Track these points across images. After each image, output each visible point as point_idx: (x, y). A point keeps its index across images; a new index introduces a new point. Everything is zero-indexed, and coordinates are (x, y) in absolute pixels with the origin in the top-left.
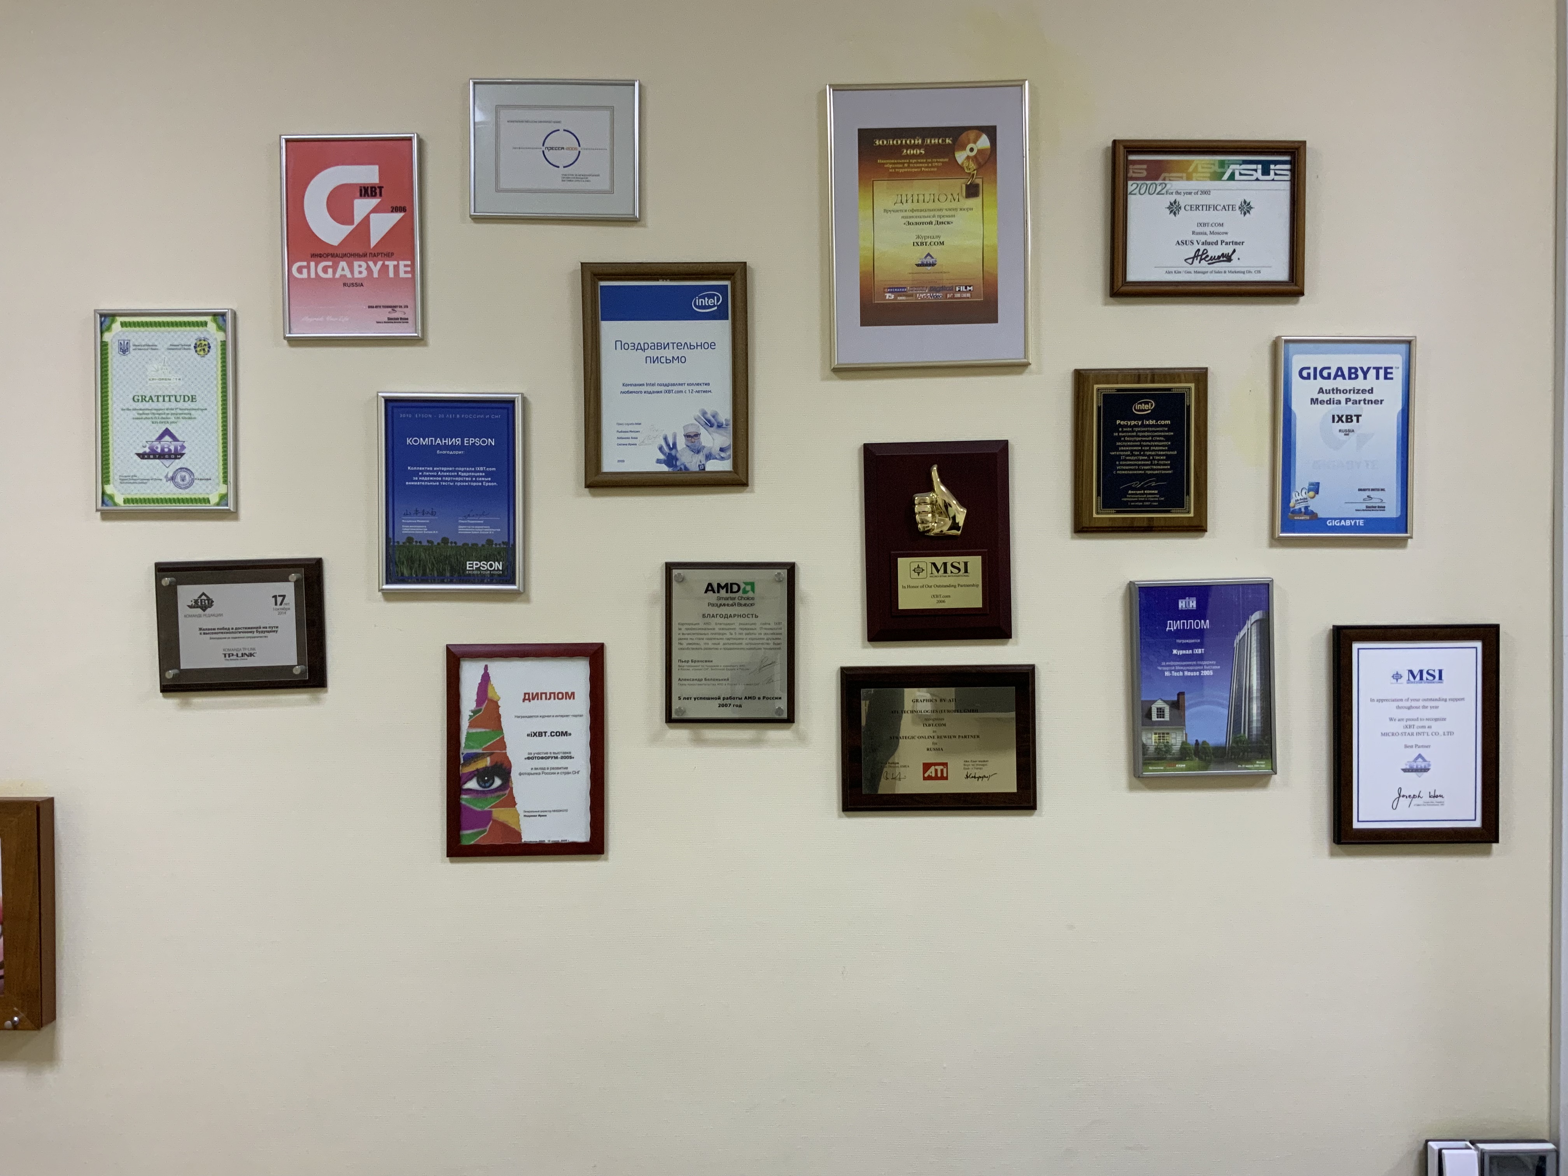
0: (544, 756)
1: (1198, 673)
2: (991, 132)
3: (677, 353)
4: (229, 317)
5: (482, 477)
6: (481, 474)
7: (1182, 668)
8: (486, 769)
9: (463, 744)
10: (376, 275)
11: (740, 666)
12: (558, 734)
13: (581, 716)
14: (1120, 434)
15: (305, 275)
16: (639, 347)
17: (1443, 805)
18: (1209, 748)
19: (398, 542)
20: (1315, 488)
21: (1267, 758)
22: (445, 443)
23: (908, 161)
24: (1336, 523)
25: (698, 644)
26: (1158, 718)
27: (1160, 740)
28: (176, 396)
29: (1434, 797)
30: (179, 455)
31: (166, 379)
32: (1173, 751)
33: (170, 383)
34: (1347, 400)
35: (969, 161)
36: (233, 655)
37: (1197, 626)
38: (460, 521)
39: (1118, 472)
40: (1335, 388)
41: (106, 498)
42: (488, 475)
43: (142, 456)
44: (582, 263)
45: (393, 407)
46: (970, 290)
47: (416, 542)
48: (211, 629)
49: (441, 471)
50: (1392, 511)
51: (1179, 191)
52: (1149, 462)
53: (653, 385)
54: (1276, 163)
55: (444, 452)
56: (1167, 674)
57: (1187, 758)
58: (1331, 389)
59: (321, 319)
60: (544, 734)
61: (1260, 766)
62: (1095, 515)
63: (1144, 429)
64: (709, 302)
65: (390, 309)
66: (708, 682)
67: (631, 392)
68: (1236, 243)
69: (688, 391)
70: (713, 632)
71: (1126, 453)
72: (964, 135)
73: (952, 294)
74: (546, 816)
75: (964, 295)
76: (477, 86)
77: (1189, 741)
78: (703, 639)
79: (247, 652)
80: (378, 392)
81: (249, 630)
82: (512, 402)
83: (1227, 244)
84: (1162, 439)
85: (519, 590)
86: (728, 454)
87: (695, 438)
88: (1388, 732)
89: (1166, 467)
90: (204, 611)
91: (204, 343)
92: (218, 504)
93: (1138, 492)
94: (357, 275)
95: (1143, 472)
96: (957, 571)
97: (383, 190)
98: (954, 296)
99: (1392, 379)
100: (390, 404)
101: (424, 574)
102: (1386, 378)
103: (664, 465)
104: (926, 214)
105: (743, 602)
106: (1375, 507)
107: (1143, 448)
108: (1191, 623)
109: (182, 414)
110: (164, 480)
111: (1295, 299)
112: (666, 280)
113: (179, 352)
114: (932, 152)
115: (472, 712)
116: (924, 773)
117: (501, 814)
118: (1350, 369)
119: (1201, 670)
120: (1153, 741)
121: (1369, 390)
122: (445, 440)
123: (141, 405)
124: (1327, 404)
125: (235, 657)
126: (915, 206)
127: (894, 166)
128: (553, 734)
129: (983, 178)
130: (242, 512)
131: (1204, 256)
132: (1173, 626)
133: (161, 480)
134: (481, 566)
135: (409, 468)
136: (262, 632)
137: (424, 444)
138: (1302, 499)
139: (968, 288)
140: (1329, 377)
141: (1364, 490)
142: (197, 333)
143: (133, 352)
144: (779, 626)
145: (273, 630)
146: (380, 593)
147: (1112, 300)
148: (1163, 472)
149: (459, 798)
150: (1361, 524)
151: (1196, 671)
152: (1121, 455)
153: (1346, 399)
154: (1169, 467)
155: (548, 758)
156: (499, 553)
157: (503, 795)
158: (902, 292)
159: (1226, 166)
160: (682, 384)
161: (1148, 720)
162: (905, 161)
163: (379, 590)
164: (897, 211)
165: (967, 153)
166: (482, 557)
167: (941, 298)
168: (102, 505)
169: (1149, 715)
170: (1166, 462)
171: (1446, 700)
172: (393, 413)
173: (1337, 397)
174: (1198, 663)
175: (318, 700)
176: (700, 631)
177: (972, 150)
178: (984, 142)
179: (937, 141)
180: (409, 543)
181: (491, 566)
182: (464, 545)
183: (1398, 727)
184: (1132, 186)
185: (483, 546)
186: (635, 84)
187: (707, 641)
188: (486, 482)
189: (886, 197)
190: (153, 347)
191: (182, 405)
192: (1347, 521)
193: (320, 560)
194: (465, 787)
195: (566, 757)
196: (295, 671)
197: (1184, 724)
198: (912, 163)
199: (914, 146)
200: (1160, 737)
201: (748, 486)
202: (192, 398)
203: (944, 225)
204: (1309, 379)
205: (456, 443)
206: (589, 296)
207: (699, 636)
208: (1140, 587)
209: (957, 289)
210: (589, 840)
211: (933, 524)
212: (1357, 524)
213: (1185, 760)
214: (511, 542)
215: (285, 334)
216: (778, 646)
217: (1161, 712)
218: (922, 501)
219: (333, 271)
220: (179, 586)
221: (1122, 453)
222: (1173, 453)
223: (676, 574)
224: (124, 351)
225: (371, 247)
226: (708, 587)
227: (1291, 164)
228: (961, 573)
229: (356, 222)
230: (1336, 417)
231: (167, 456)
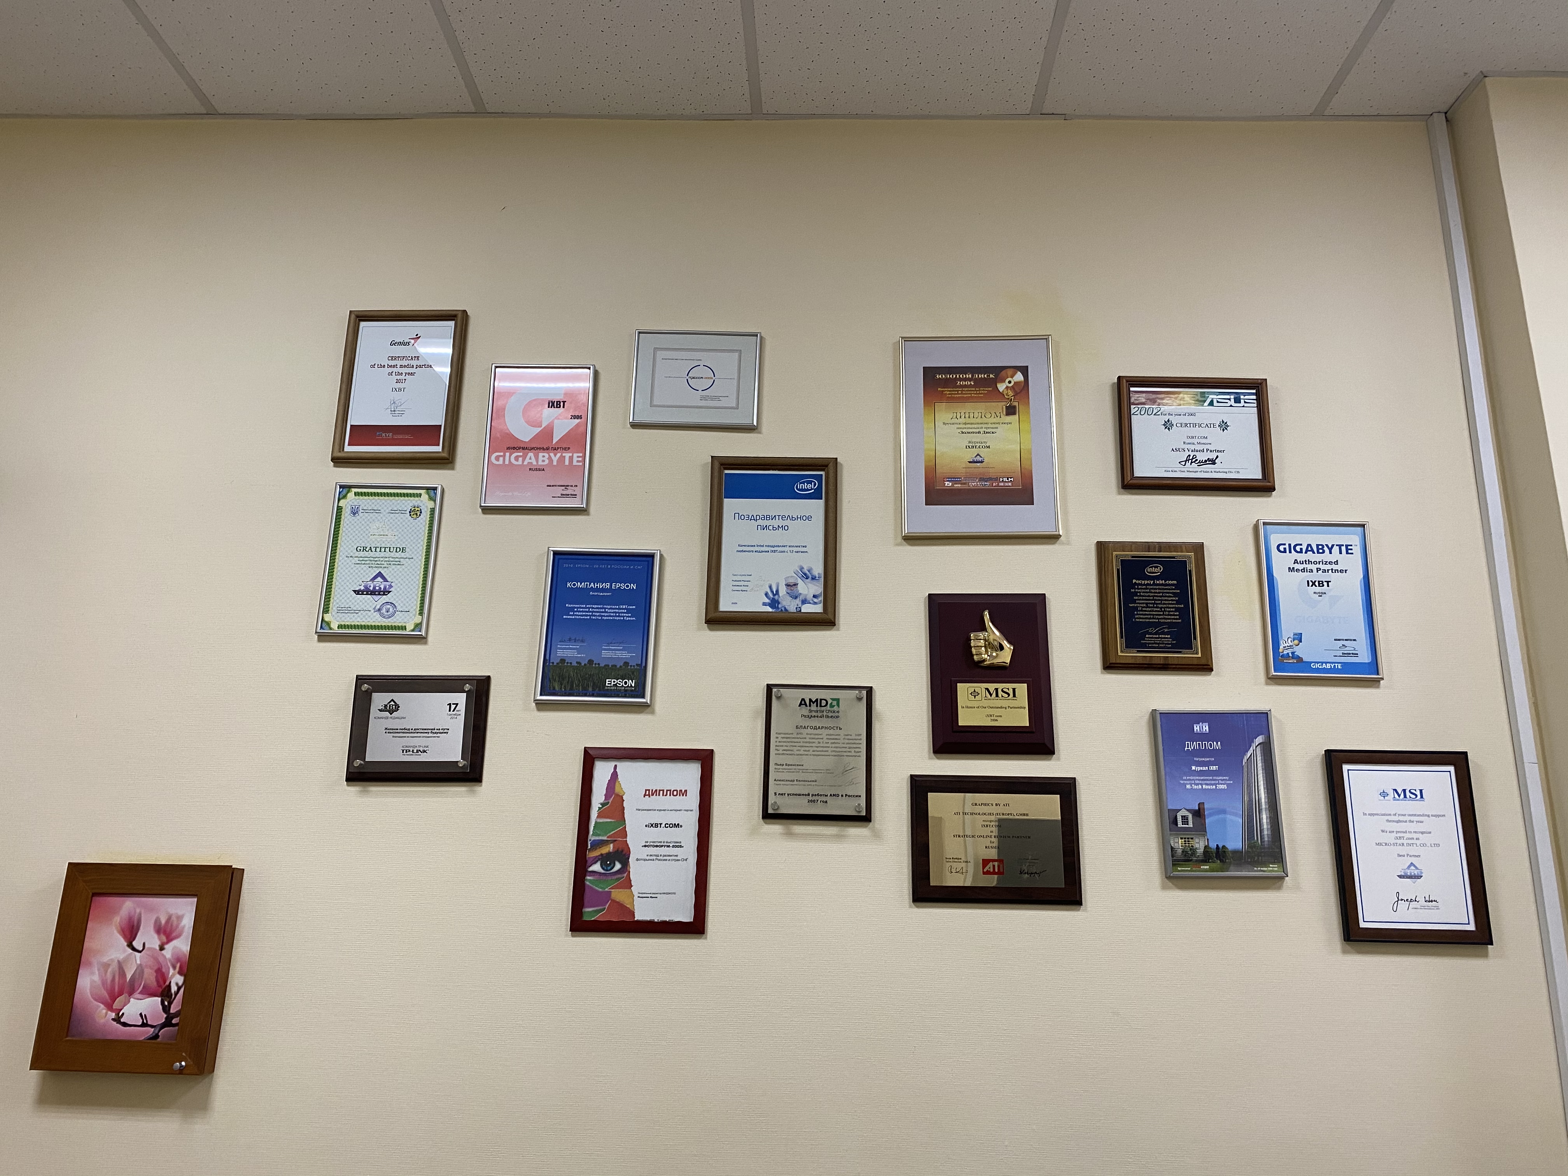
0: (657, 844)
1: (1214, 787)
2: (1024, 370)
3: (781, 523)
4: (439, 491)
5: (624, 613)
6: (623, 611)
7: (1200, 781)
8: (609, 853)
9: (591, 833)
10: (555, 463)
11: (827, 770)
12: (671, 826)
13: (691, 811)
14: (1136, 590)
15: (501, 462)
16: (753, 518)
17: (1438, 909)
18: (1228, 851)
19: (553, 663)
20: (1299, 637)
21: (1278, 862)
22: (597, 586)
24: (1318, 666)
25: (791, 750)
26: (1182, 824)
27: (1185, 844)
28: (390, 548)
29: (1429, 902)
30: (387, 592)
31: (384, 535)
32: (1198, 854)
33: (387, 538)
34: (1318, 570)
35: (1008, 390)
36: (409, 751)
37: (1211, 746)
38: (604, 647)
39: (1137, 620)
40: (1307, 560)
41: (324, 625)
42: (629, 611)
43: (357, 592)
44: (712, 457)
45: (559, 559)
46: (1011, 481)
47: (567, 663)
48: (395, 729)
49: (593, 608)
50: (1364, 657)
51: (1170, 413)
52: (1162, 613)
53: (762, 546)
54: (1245, 394)
55: (596, 594)
56: (1188, 787)
57: (1210, 861)
58: (1304, 560)
59: (510, 494)
60: (659, 825)
61: (1273, 869)
62: (1120, 654)
63: (1155, 587)
64: (808, 486)
65: (564, 488)
66: (798, 783)
67: (744, 551)
68: (1218, 451)
69: (789, 552)
70: (805, 740)
71: (1142, 605)
72: (1004, 371)
74: (657, 897)
75: (1007, 484)
76: (640, 334)
77: (1210, 846)
78: (796, 746)
79: (421, 749)
80: (549, 547)
81: (425, 731)
82: (652, 556)
83: (1211, 451)
84: (1171, 595)
85: (647, 702)
86: (820, 599)
87: (794, 587)
88: (1381, 842)
89: (1176, 617)
90: (391, 714)
91: (417, 509)
92: (413, 630)
94: (540, 463)
95: (1157, 620)
97: (565, 403)
98: (998, 484)
99: (1352, 554)
100: (557, 557)
101: (571, 689)
102: (1347, 553)
103: (768, 607)
104: (976, 426)
105: (830, 714)
106: (1350, 654)
107: (1156, 602)
108: (1205, 744)
109: (393, 561)
110: (373, 611)
111: (1269, 494)
112: (775, 470)
113: (397, 515)
114: (979, 383)
115: (601, 804)
116: (983, 869)
117: (618, 895)
118: (1318, 545)
119: (1217, 784)
120: (1180, 845)
121: (1335, 562)
122: (597, 584)
123: (362, 554)
124: (1302, 572)
125: (411, 753)
126: (967, 420)
127: (950, 393)
128: (667, 826)
129: (1018, 402)
130: (431, 637)
131: (1194, 460)
132: (1191, 746)
133: (370, 611)
134: (617, 683)
135: (567, 605)
136: (435, 733)
137: (581, 587)
138: (1289, 646)
139: (1010, 479)
140: (1301, 552)
141: (1339, 640)
142: (414, 501)
143: (361, 515)
144: (859, 738)
145: (445, 731)
146: (534, 704)
147: (1122, 490)
148: (1174, 621)
149: (584, 879)
150: (1339, 668)
151: (1212, 785)
152: (1138, 607)
153: (1317, 568)
154: (1178, 617)
155: (662, 846)
156: (633, 673)
157: (622, 878)
158: (958, 481)
160: (785, 546)
161: (1174, 826)
162: (960, 389)
163: (534, 701)
164: (953, 424)
165: (1006, 384)
166: (619, 676)
167: (988, 486)
168: (320, 629)
169: (1174, 822)
170: (1176, 613)
171: (1428, 816)
172: (558, 562)
173: (1309, 567)
174: (1214, 778)
175: (473, 792)
176: (793, 740)
177: (1010, 382)
178: (1019, 377)
179: (983, 376)
180: (561, 663)
181: (626, 683)
182: (605, 666)
183: (1390, 838)
184: (1134, 409)
185: (621, 667)
186: (757, 336)
187: (799, 748)
188: (627, 617)
189: (944, 414)
190: (377, 511)
191: (392, 554)
192: (1327, 664)
193: (489, 677)
194: (591, 869)
195: (677, 846)
196: (459, 763)
197: (1206, 832)
198: (964, 391)
199: (966, 379)
200: (1185, 841)
201: (835, 625)
202: (403, 550)
203: (989, 434)
204: (1286, 552)
205: (605, 587)
206: (716, 481)
207: (795, 744)
208: (1160, 713)
209: (1001, 480)
210: (692, 920)
211: (986, 656)
212: (1336, 667)
213: (1209, 862)
214: (644, 664)
215: (480, 504)
216: (858, 754)
217: (1185, 819)
218: (976, 637)
219: (522, 459)
220: (373, 694)
221: (1139, 605)
222: (1180, 606)
223: (775, 692)
224: (354, 514)
225: (554, 442)
226: (801, 702)
227: (1256, 395)
228: (1010, 697)
229: (543, 427)
230: (1310, 582)
231: (376, 593)
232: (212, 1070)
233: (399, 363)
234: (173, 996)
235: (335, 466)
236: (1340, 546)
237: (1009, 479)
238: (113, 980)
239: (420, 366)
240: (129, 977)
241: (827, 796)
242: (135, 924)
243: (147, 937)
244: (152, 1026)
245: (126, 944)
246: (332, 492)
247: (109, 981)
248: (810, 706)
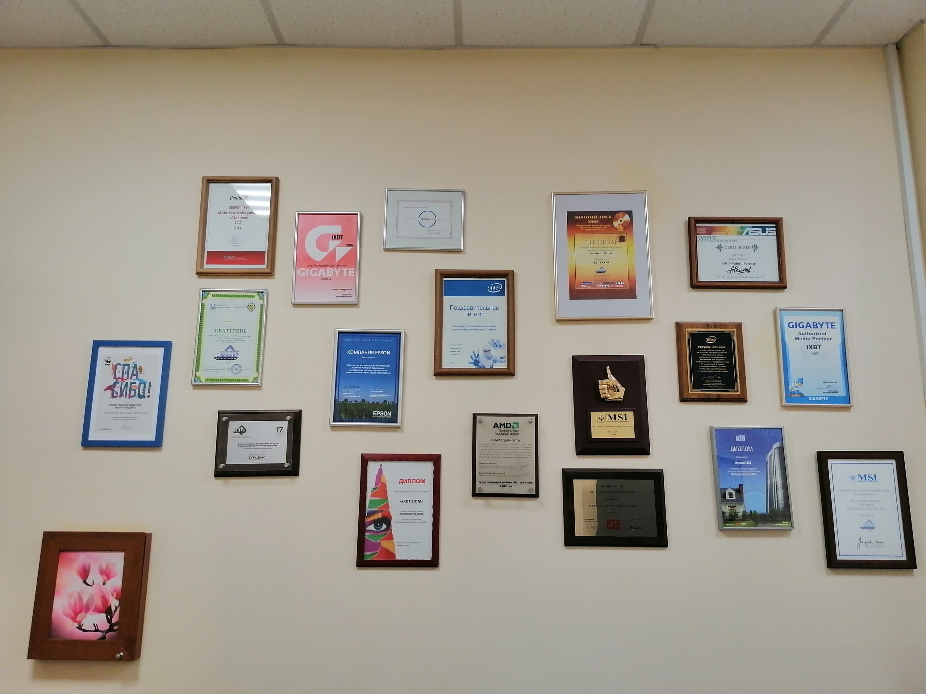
0: (409, 513)
1: (749, 474)
2: (630, 213)
3: (480, 311)
4: (265, 294)
5: (383, 369)
6: (383, 368)
7: (740, 471)
8: (379, 519)
9: (367, 506)
10: (337, 275)
11: (511, 466)
12: (416, 501)
13: (428, 492)
14: (700, 353)
15: (303, 274)
16: (462, 309)
17: (884, 547)
18: (758, 514)
19: (340, 402)
20: (801, 381)
21: (788, 520)
23: (591, 226)
24: (812, 399)
25: (489, 455)
26: (729, 497)
27: (731, 509)
28: (236, 330)
29: (879, 543)
30: (235, 358)
31: (232, 322)
32: (739, 516)
33: (234, 323)
35: (620, 226)
36: (254, 457)
37: (747, 450)
38: (371, 391)
39: (701, 371)
40: (807, 333)
41: (197, 379)
42: (386, 368)
43: (217, 358)
44: (436, 270)
45: (342, 336)
46: (622, 284)
47: (349, 401)
48: (244, 444)
49: (363, 367)
50: (842, 393)
51: (722, 240)
52: (716, 367)
53: (468, 326)
54: (768, 227)
55: (365, 358)
56: (732, 474)
57: (747, 520)
58: (805, 333)
59: (308, 295)
60: (409, 501)
61: (785, 525)
62: (690, 393)
63: (712, 350)
64: (496, 288)
65: (343, 290)
66: (495, 474)
67: (457, 330)
68: (752, 264)
69: (485, 330)
70: (497, 448)
71: (704, 362)
72: (618, 214)
73: (613, 286)
74: (409, 545)
75: (620, 286)
76: (389, 191)
77: (746, 511)
78: (492, 452)
79: (261, 456)
80: (335, 329)
81: (263, 445)
82: (400, 334)
83: (747, 264)
84: (722, 355)
85: (399, 426)
86: (505, 360)
87: (489, 352)
88: (851, 507)
89: (725, 369)
90: (241, 434)
91: (252, 305)
92: (253, 382)
93: (711, 381)
95: (713, 371)
96: (621, 419)
97: (343, 236)
98: (615, 286)
99: (835, 328)
100: (340, 334)
101: (352, 417)
102: (832, 328)
103: (472, 365)
104: (600, 249)
105: (513, 433)
106: (833, 391)
107: (712, 360)
108: (743, 448)
109: (239, 338)
110: (227, 370)
111: (783, 290)
112: (475, 278)
113: (240, 309)
114: (602, 222)
116: (607, 525)
117: (385, 544)
118: (813, 323)
119: (750, 472)
120: (728, 510)
121: (824, 333)
122: (366, 352)
123: (218, 334)
124: (803, 340)
125: (255, 459)
126: (595, 245)
127: (584, 228)
128: (414, 501)
129: (627, 234)
130: (264, 386)
131: (736, 270)
132: (734, 449)
133: (225, 370)
134: (380, 414)
135: (348, 365)
136: (270, 446)
137: (356, 353)
138: (795, 386)
140: (803, 327)
141: (826, 382)
142: (249, 300)
143: (217, 309)
144: (530, 446)
145: (275, 445)
146: (330, 427)
147: (692, 289)
148: (723, 371)
149: (364, 535)
150: (826, 400)
152: (701, 363)
153: (813, 338)
155: (411, 514)
156: (390, 407)
157: (387, 534)
158: (589, 284)
159: (744, 229)
160: (482, 326)
161: (724, 499)
162: (590, 226)
163: (330, 425)
164: (587, 248)
165: (619, 222)
166: (382, 409)
167: (608, 288)
168: (194, 382)
169: (724, 496)
170: (725, 367)
171: (880, 491)
172: (341, 338)
173: (808, 336)
174: (748, 469)
175: (293, 481)
176: (490, 448)
177: (621, 221)
178: (627, 218)
179: (604, 217)
180: (346, 402)
181: (385, 414)
182: (372, 403)
183: (856, 505)
184: (699, 237)
185: (382, 404)
186: (462, 192)
187: (494, 453)
188: (385, 372)
189: (581, 240)
190: (227, 307)
191: (239, 334)
192: (819, 398)
193: (301, 411)
194: (367, 529)
195: (420, 514)
196: (285, 465)
197: (744, 502)
198: (593, 226)
199: (593, 219)
200: (731, 508)
201: (514, 376)
202: (244, 331)
203: (609, 254)
204: (793, 328)
205: (371, 353)
206: (439, 285)
207: (490, 451)
208: (715, 429)
209: (616, 283)
210: (431, 559)
211: (608, 395)
212: (825, 399)
213: (745, 521)
214: (396, 402)
215: (292, 302)
216: (531, 456)
217: (731, 495)
218: (602, 383)
219: (317, 273)
220: (229, 422)
221: (702, 362)
222: (727, 362)
223: (479, 419)
224: (213, 308)
225: (336, 262)
226: (495, 425)
227: (776, 228)
228: (623, 420)
229: (330, 251)
230: (808, 346)
231: (229, 359)
232: (140, 657)
233: (237, 211)
234: (113, 613)
235: (198, 278)
236: (827, 323)
237: (621, 283)
238: (75, 603)
239: (250, 213)
240: (85, 602)
241: (512, 483)
242: (87, 568)
243: (94, 577)
244: (101, 631)
245: (82, 581)
246: (197, 295)
247: (73, 605)
248: (500, 427)
